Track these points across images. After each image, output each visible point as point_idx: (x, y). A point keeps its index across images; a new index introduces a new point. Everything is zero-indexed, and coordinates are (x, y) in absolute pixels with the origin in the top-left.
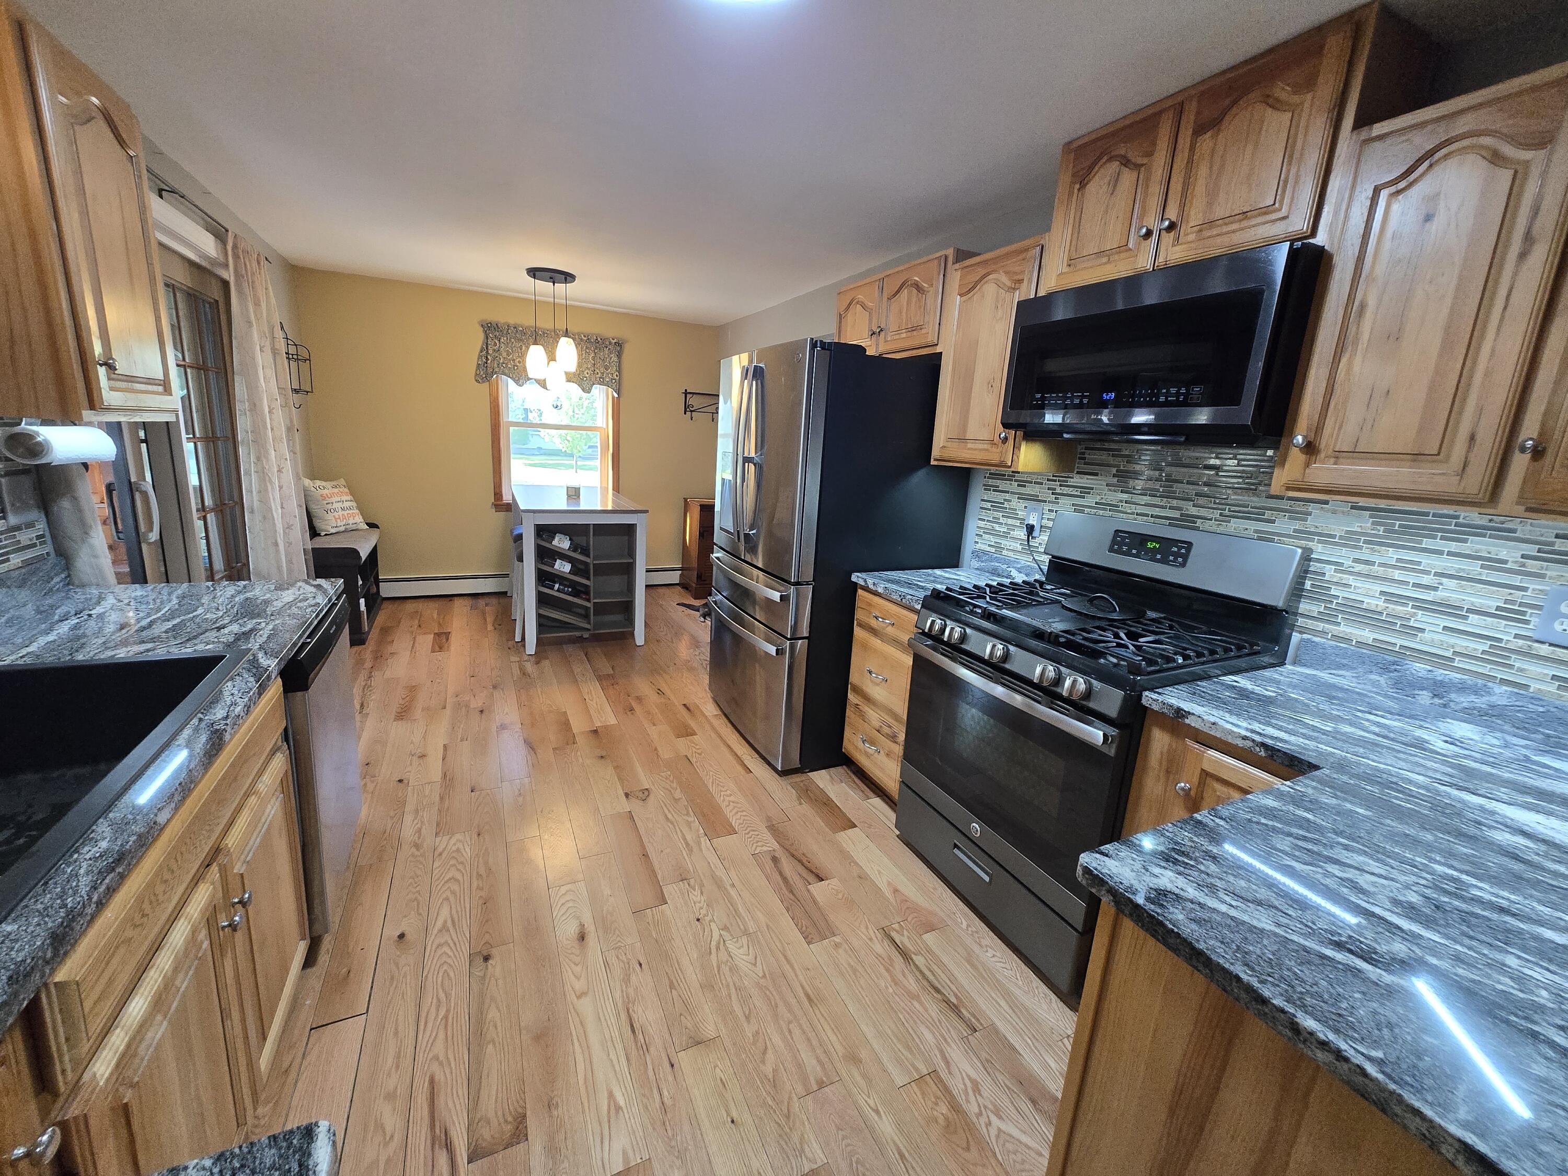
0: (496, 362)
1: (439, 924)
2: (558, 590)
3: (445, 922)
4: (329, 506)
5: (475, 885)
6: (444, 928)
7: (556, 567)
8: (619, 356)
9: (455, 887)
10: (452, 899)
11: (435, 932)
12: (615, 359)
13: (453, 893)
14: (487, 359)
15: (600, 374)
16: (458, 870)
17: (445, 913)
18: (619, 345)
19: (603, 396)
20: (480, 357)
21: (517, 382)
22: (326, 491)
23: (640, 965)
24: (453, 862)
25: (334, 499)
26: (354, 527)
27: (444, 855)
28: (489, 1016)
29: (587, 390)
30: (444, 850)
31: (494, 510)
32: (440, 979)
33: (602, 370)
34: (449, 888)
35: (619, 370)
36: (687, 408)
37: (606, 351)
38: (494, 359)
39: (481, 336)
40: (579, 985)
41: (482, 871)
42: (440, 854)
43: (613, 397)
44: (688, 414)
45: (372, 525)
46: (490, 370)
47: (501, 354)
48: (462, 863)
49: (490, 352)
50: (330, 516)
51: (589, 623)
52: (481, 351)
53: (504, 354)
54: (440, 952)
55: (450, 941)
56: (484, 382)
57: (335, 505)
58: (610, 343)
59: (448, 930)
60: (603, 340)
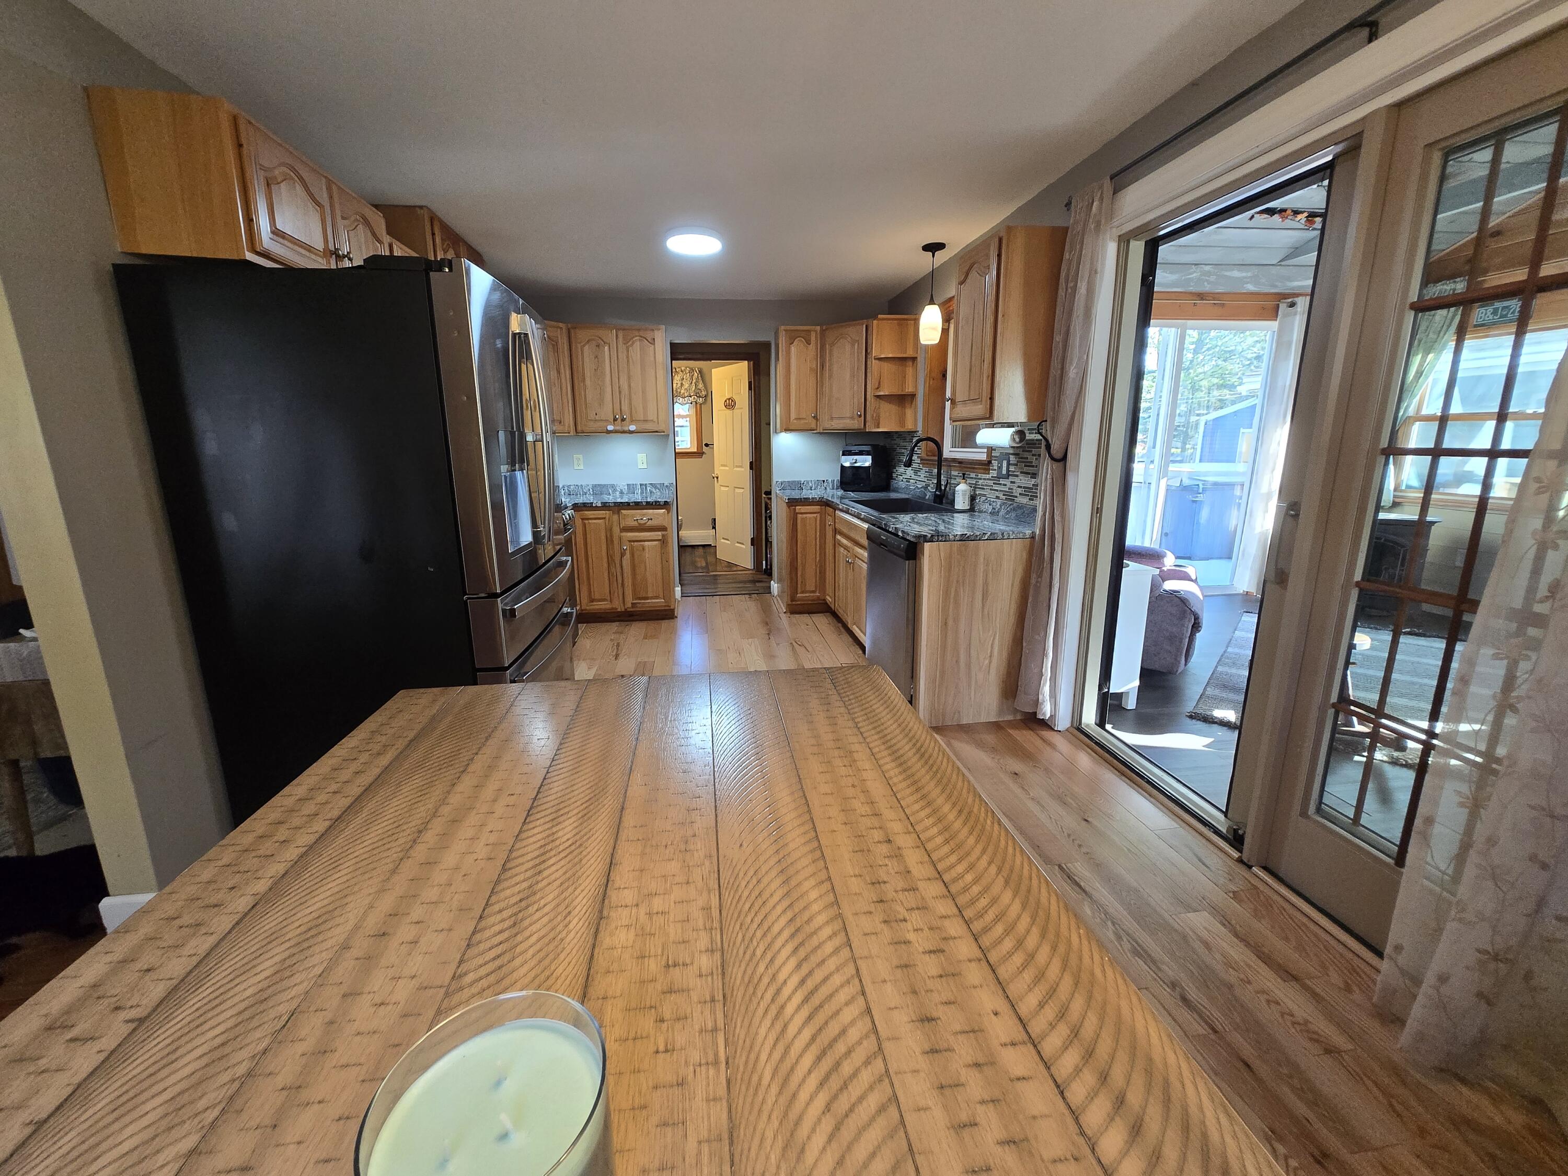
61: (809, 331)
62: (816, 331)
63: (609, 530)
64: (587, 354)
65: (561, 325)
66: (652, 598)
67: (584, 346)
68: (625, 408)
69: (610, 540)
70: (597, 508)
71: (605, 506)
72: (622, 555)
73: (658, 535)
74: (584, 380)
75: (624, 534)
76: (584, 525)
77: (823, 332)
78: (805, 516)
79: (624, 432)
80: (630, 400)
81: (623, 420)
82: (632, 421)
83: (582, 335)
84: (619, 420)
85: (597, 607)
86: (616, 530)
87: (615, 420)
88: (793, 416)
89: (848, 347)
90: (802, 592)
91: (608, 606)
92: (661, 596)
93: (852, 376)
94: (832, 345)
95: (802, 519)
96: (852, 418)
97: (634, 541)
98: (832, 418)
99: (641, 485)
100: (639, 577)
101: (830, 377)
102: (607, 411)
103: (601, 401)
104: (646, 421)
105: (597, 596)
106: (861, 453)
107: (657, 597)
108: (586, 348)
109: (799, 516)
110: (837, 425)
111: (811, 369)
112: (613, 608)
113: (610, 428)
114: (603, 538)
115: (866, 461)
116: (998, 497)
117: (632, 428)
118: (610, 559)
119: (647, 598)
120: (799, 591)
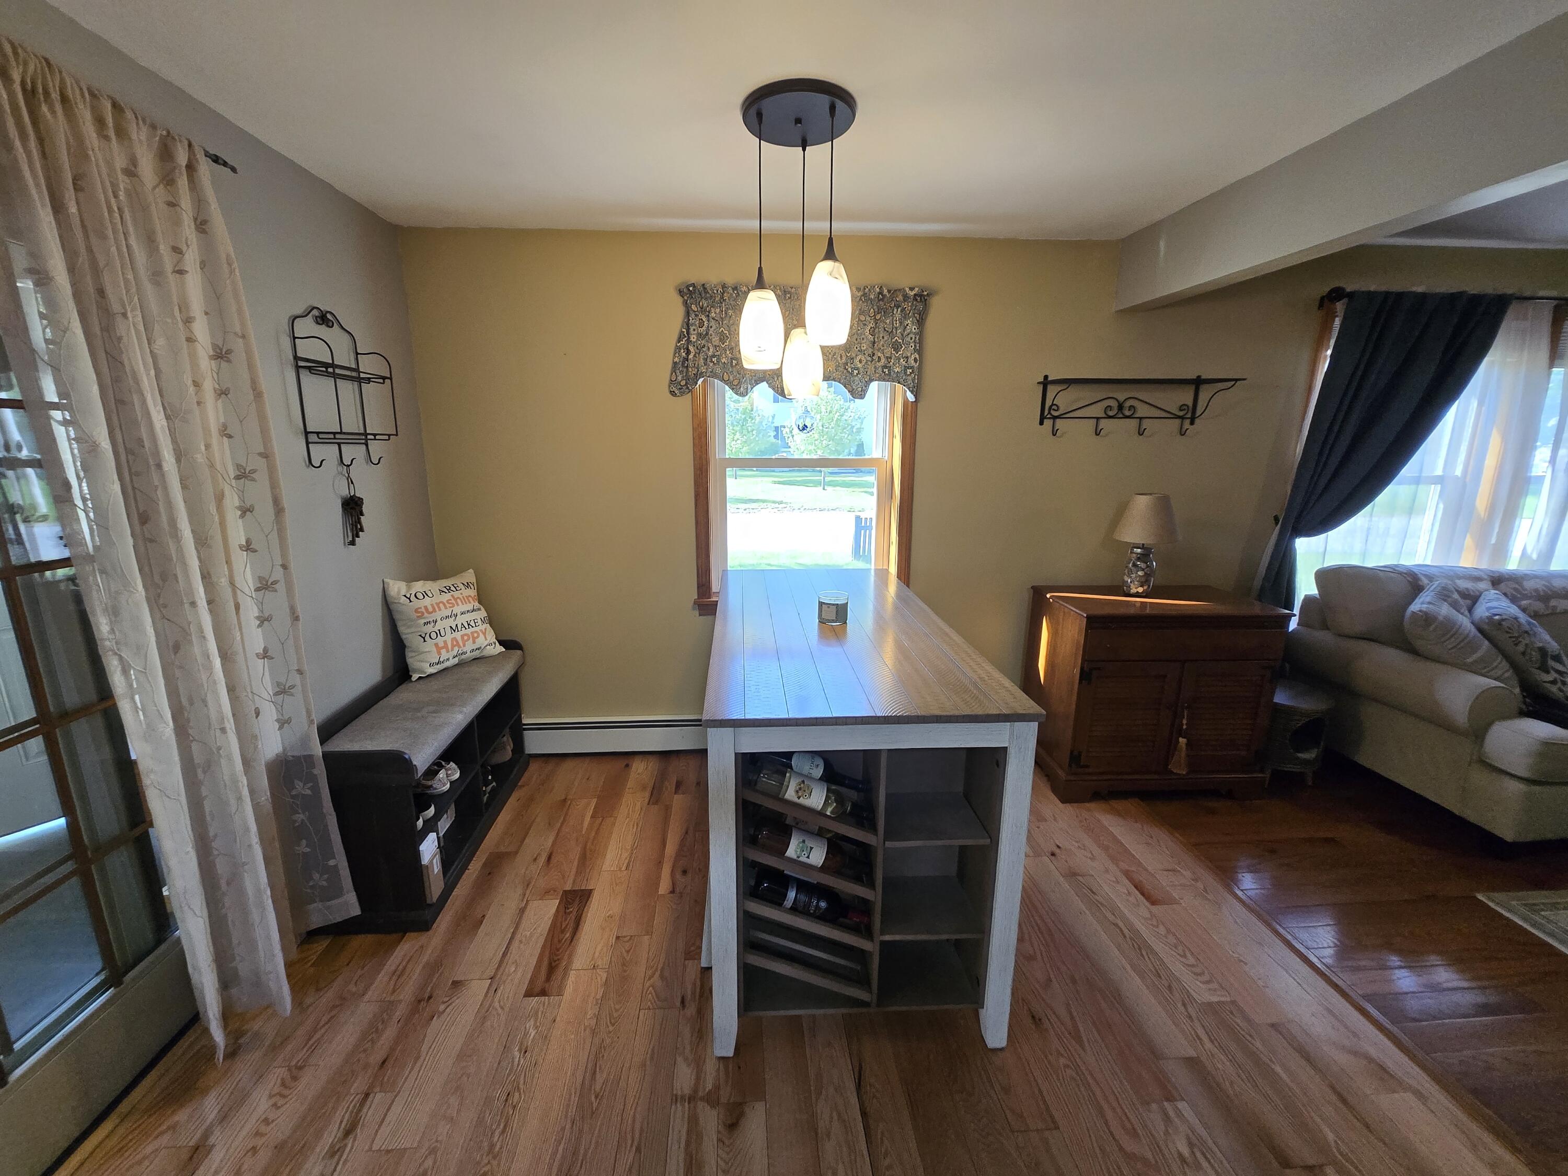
0: (702, 356)
2: (794, 909)
4: (429, 628)
7: (791, 852)
8: (921, 322)
12: (912, 327)
14: (688, 352)
15: (883, 360)
18: (923, 299)
19: (885, 403)
20: (678, 349)
21: (735, 388)
22: (427, 602)
25: (438, 615)
26: (477, 654)
29: (858, 393)
31: (697, 613)
33: (889, 351)
35: (920, 351)
36: (1047, 414)
37: (898, 313)
38: (699, 349)
39: (680, 311)
43: (906, 402)
44: (1048, 423)
45: (509, 645)
46: (692, 371)
47: (710, 341)
49: (693, 338)
50: (429, 646)
51: (870, 991)
52: (679, 340)
53: (716, 340)
56: (682, 394)
57: (440, 625)
58: (906, 297)
60: (893, 292)
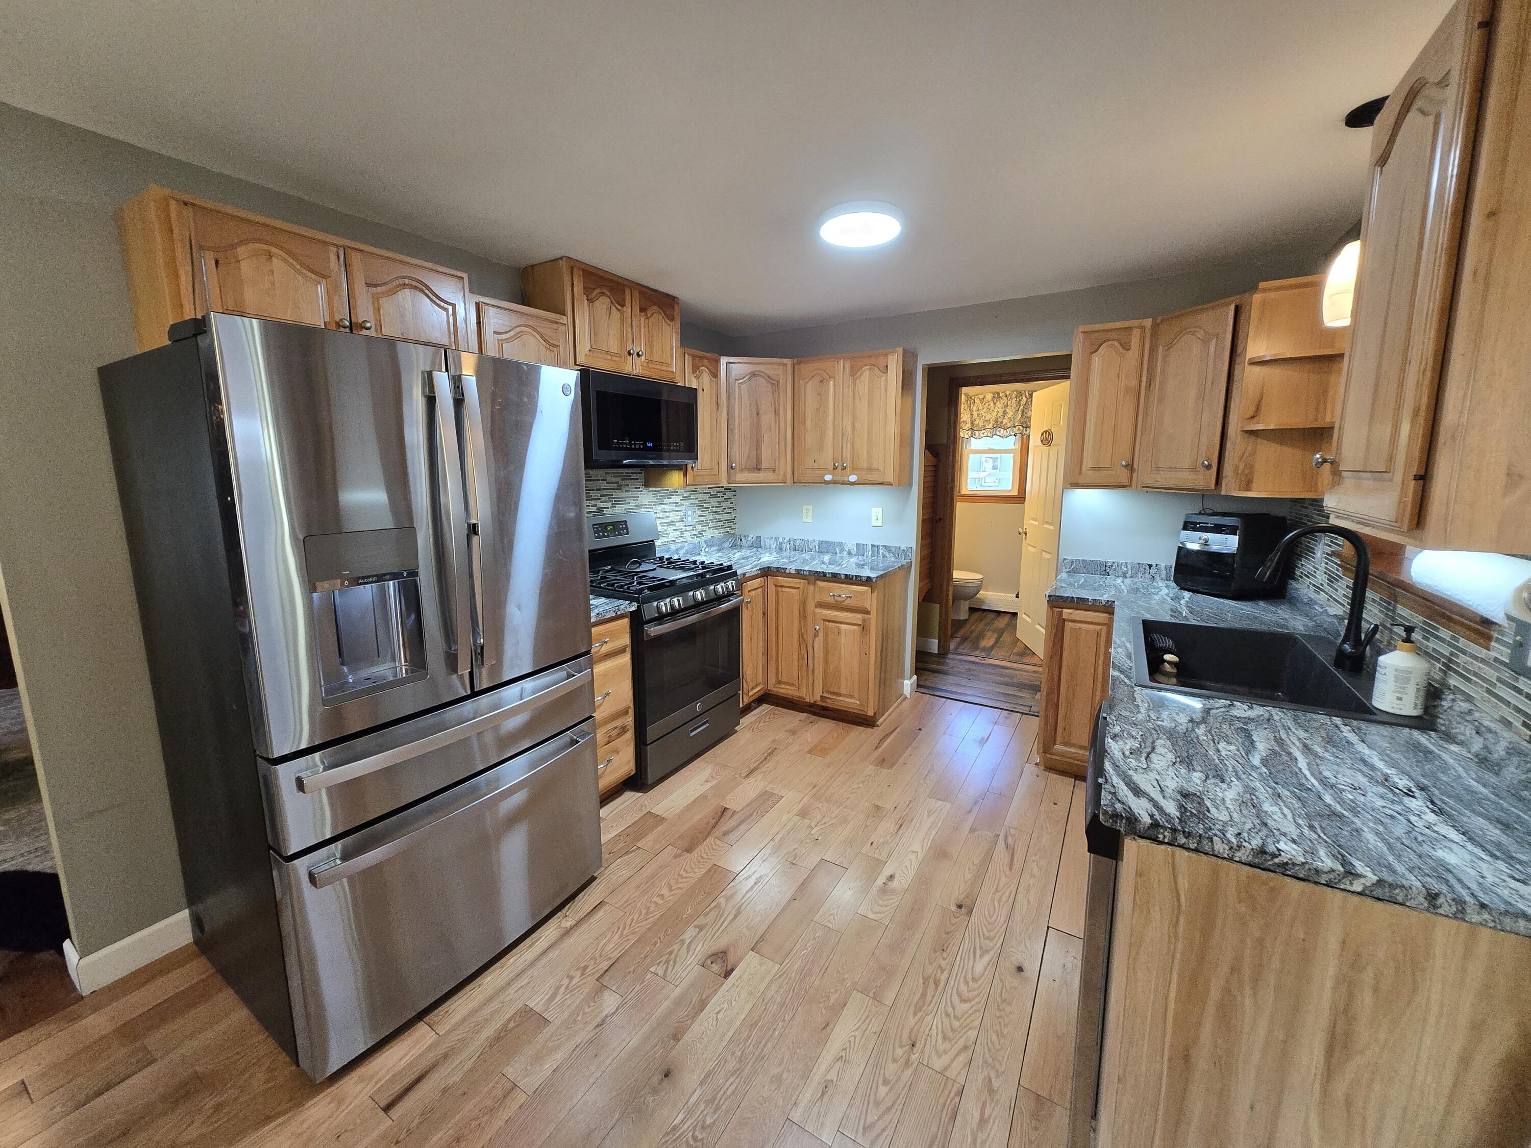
1: (986, 958)
3: (981, 956)
5: (946, 974)
6: (985, 952)
9: (963, 988)
10: (970, 976)
11: (992, 952)
13: (967, 983)
16: (953, 1008)
17: (979, 967)
23: (872, 843)
24: (956, 1024)
27: (961, 1043)
28: (971, 875)
30: (959, 1053)
32: (996, 913)
34: (969, 991)
40: (913, 857)
41: (932, 986)
42: (966, 1048)
48: (948, 1015)
54: (992, 934)
55: (982, 938)
59: (981, 948)
61: (1130, 329)
62: (1143, 328)
63: (804, 603)
64: (810, 390)
65: (785, 361)
66: (844, 696)
67: (807, 382)
68: (847, 454)
69: (803, 616)
70: (790, 575)
71: (799, 574)
72: (816, 636)
73: (857, 618)
74: (804, 423)
75: (818, 610)
76: (777, 594)
77: (1155, 326)
78: (1078, 625)
79: (843, 483)
80: (853, 443)
81: (844, 468)
82: (855, 470)
83: (808, 368)
84: (840, 468)
85: (781, 690)
86: (811, 604)
87: (835, 468)
88: (1088, 463)
89: (1196, 348)
90: (1065, 744)
91: (797, 694)
92: (856, 696)
93: (1201, 396)
94: (1169, 347)
95: (1072, 629)
96: (1194, 470)
97: (829, 621)
98: (1158, 469)
99: (873, 546)
100: (832, 667)
101: (1161, 400)
102: (827, 459)
103: (821, 448)
104: (870, 469)
105: (784, 679)
106: (1218, 529)
107: (851, 697)
108: (809, 384)
109: (1068, 625)
110: (1171, 479)
111: (1127, 390)
112: (799, 697)
113: (828, 477)
114: (796, 611)
115: (1229, 543)
116: (1508, 724)
117: (853, 478)
118: (802, 638)
119: (839, 695)
120: (1059, 738)
